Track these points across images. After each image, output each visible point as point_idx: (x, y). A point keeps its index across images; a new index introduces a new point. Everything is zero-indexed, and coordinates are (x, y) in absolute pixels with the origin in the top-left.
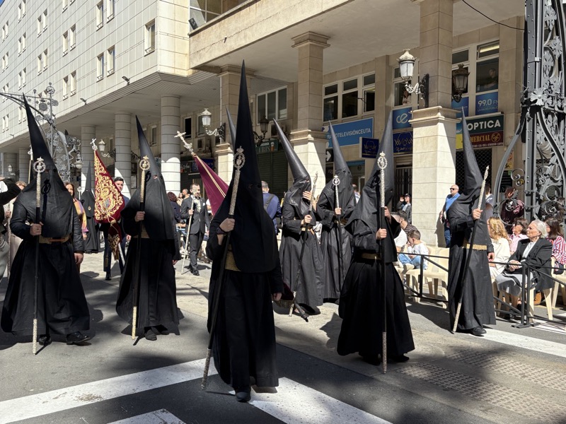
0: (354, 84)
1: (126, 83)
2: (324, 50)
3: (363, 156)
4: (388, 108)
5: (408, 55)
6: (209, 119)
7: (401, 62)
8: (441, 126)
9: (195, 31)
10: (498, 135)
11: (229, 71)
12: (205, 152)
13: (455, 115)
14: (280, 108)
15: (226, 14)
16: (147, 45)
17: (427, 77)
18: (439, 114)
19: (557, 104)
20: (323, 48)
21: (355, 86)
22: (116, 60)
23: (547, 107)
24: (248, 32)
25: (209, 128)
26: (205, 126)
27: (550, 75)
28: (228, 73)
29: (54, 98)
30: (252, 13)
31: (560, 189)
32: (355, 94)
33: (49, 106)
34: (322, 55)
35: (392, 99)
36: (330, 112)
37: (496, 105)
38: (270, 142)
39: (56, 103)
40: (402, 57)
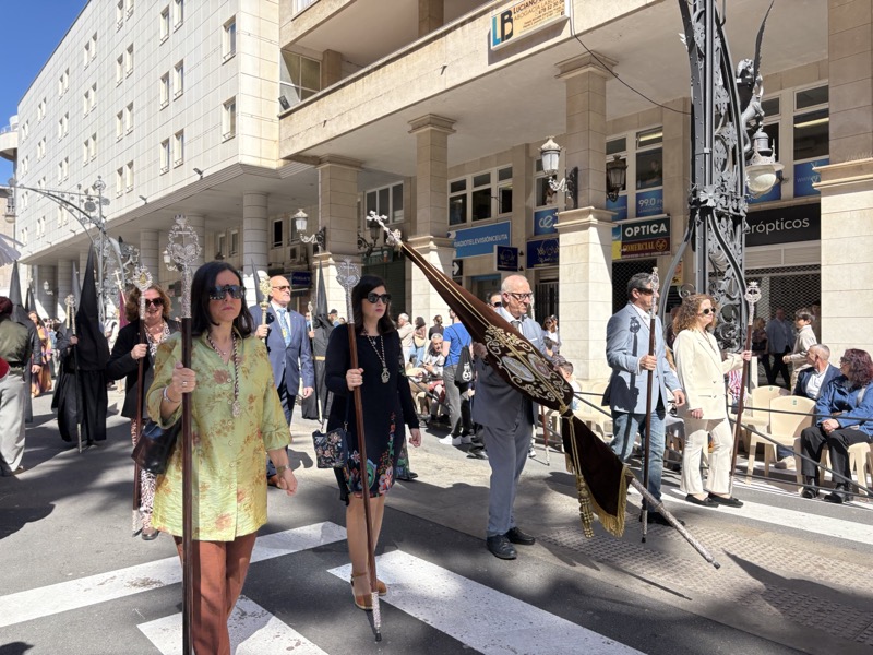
0: (486, 179)
1: (198, 177)
2: (449, 137)
3: (499, 269)
4: (528, 209)
5: (551, 144)
6: (305, 223)
7: (544, 152)
8: (593, 231)
9: (287, 111)
10: (664, 242)
11: (330, 162)
12: (300, 263)
13: (610, 218)
14: (395, 209)
15: (325, 91)
16: (226, 128)
17: (576, 170)
18: (591, 217)
19: (732, 205)
20: (447, 134)
21: (489, 182)
22: (185, 148)
23: (719, 208)
24: (354, 114)
25: (305, 233)
26: (300, 232)
27: (723, 170)
28: (328, 165)
29: (104, 195)
30: (358, 91)
31: (738, 308)
32: (488, 192)
33: (97, 206)
34: (446, 143)
35: (533, 198)
36: (457, 213)
37: (661, 205)
38: (382, 250)
39: (107, 202)
40: (545, 146)
